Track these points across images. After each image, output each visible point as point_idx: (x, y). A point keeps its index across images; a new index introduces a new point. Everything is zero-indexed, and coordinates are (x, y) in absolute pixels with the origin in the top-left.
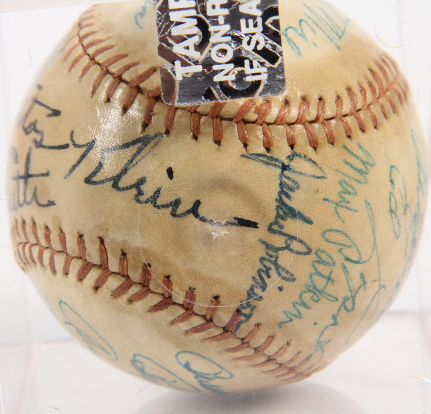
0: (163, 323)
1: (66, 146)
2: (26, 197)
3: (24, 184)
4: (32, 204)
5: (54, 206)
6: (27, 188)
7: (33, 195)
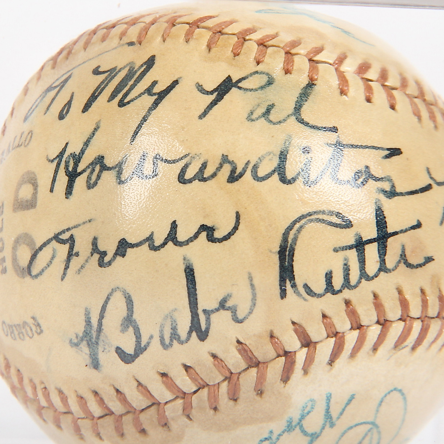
1: (428, 188)
2: (385, 264)
3: (380, 249)
4: (399, 268)
5: (432, 263)
6: (387, 251)
7: (401, 257)
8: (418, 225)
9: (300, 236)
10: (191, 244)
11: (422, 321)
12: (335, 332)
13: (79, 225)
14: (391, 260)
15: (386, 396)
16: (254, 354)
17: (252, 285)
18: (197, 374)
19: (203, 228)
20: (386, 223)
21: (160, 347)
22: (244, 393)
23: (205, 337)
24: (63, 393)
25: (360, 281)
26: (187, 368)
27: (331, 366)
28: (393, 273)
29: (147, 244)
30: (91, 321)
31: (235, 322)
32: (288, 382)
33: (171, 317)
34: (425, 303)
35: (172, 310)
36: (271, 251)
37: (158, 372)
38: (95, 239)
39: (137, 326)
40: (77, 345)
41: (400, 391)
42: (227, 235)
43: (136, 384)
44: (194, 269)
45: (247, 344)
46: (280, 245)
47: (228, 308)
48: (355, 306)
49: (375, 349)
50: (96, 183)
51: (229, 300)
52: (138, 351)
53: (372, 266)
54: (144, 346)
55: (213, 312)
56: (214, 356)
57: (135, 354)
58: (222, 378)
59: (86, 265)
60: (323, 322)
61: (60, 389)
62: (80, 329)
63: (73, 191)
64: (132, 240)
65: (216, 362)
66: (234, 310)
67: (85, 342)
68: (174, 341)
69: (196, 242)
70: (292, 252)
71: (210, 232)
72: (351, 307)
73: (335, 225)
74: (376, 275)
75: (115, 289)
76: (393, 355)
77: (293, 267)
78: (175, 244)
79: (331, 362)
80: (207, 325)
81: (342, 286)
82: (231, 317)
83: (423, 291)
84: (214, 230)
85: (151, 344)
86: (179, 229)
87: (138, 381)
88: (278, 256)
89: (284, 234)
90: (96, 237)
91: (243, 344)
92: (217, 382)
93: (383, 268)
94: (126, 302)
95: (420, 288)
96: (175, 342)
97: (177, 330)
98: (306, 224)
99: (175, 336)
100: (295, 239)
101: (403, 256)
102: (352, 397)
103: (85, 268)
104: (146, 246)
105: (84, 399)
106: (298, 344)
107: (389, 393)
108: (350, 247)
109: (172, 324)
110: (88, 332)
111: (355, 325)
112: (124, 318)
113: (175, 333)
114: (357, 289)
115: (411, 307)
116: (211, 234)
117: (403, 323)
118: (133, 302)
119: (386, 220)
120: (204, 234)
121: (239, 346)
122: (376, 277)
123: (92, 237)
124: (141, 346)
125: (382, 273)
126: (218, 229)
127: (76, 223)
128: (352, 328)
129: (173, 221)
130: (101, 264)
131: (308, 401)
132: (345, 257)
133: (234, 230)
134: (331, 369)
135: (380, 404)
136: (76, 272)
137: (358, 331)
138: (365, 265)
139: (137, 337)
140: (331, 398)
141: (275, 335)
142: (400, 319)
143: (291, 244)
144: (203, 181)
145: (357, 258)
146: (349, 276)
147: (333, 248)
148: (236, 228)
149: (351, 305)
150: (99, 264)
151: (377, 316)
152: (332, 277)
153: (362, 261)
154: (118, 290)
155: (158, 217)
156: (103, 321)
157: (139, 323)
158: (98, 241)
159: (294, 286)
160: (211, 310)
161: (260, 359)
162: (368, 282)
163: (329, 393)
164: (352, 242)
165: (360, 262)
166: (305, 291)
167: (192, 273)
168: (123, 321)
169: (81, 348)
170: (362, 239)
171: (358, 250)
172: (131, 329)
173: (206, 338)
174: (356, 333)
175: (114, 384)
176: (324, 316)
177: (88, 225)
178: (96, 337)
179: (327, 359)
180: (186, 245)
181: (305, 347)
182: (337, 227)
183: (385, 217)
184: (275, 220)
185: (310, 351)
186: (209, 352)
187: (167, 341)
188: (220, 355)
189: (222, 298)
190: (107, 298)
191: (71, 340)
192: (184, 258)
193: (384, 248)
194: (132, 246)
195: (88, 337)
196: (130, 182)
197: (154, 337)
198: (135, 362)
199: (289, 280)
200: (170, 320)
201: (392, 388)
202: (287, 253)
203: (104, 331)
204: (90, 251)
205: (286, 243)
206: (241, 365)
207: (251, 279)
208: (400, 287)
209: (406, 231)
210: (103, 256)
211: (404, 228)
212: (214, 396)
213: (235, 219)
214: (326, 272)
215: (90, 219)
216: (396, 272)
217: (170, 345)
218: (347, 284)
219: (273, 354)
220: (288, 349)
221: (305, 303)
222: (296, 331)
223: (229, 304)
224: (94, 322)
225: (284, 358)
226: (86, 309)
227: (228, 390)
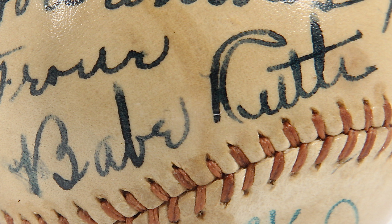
2: (323, 79)
3: (317, 64)
4: (338, 83)
5: (376, 72)
6: (325, 66)
7: (340, 71)
8: (359, 35)
9: (231, 58)
10: (121, 71)
11: (367, 132)
12: (273, 152)
13: (10, 52)
14: (329, 75)
15: (334, 208)
16: (191, 178)
17: (185, 111)
18: (135, 199)
19: (132, 54)
20: (323, 37)
21: (97, 174)
22: (184, 216)
23: (140, 163)
24: (8, 216)
25: (297, 98)
26: (125, 194)
27: (273, 185)
28: (333, 87)
29: (77, 71)
30: (27, 148)
31: (170, 148)
32: (228, 203)
33: (105, 144)
34: (368, 114)
35: (106, 138)
36: (202, 75)
37: (97, 197)
38: (26, 67)
39: (72, 153)
40: (16, 171)
41: (349, 201)
42: (156, 60)
43: (76, 209)
44: (124, 96)
45: (183, 168)
46: (211, 68)
47: (161, 134)
48: (293, 124)
49: (318, 165)
50: (24, 9)
51: (162, 126)
52: (75, 177)
53: (309, 83)
54: (81, 172)
55: (147, 137)
56: (151, 181)
57: (72, 181)
58: (161, 203)
59: (19, 93)
60: (260, 142)
61: (6, 211)
62: (18, 155)
63: (3, 17)
64: (62, 67)
65: (154, 188)
66: (167, 136)
67: (23, 169)
68: (110, 167)
69: (125, 69)
70: (224, 75)
71: (139, 58)
72: (289, 125)
73: (268, 44)
74: (315, 91)
75: (49, 116)
76: (337, 169)
77: (226, 90)
78: (104, 71)
79: (272, 182)
80: (141, 151)
81: (278, 106)
82: (165, 143)
83: (366, 102)
84: (143, 56)
85: (87, 171)
86: (108, 56)
87: (78, 207)
88: (209, 79)
89: (214, 57)
90: (27, 64)
91: (179, 168)
92: (155, 206)
93: (321, 83)
94: (60, 130)
95: (363, 99)
96: (111, 169)
97: (112, 156)
98: (237, 45)
99: (110, 162)
100: (227, 62)
101: (343, 70)
102: (298, 213)
103: (18, 95)
104: (75, 74)
105: (28, 222)
106: (236, 166)
107: (337, 205)
108: (285, 66)
109: (107, 151)
110: (26, 159)
111: (294, 143)
112: (59, 146)
113: (111, 160)
114: (295, 106)
115: (354, 120)
116: (140, 60)
117: (346, 137)
118: (66, 130)
119: (323, 33)
120: (133, 61)
121: (175, 171)
122: (314, 93)
123: (23, 65)
124: (77, 173)
125: (320, 89)
126: (147, 55)
127: (7, 50)
128: (292, 146)
129: (101, 47)
130: (34, 92)
131: (252, 219)
132: (280, 75)
133: (163, 55)
134: (272, 188)
135: (328, 217)
136: (10, 99)
137: (298, 148)
138: (301, 82)
139: (73, 164)
140: (275, 215)
141: (211, 159)
142: (343, 133)
143: (222, 67)
144: (130, 6)
145: (292, 76)
146: (285, 95)
147: (267, 68)
148: (165, 53)
149: (290, 124)
150: (31, 92)
151: (318, 132)
152: (267, 97)
153: (298, 78)
154: (51, 118)
155: (86, 44)
156: (39, 148)
157: (73, 150)
158: (29, 69)
159: (228, 108)
160: (144, 136)
161: (198, 183)
162: (306, 99)
163: (273, 211)
164: (287, 60)
165: (296, 80)
166: (240, 113)
167: (123, 100)
168: (58, 149)
169: (20, 174)
170: (297, 56)
171: (294, 68)
172: (67, 156)
173: (142, 164)
174: (296, 151)
175: (55, 209)
176: (261, 136)
177: (18, 52)
178: (33, 164)
179: (267, 178)
180: (116, 72)
181: (244, 168)
182: (270, 46)
183: (321, 31)
184: (205, 42)
185: (249, 172)
186: (145, 178)
187: (103, 168)
188: (157, 180)
189: (154, 124)
190: (41, 125)
191: (10, 166)
192: (114, 85)
193: (321, 64)
194: (62, 74)
195: (26, 163)
196: (57, 8)
197: (90, 164)
198: (73, 188)
199: (222, 103)
200: (104, 147)
201: (340, 200)
202: (219, 75)
203: (41, 158)
204: (22, 78)
205: (218, 66)
206: (178, 189)
207: (183, 104)
208: (340, 101)
209: (345, 43)
210: (34, 83)
211: (342, 40)
212: (155, 220)
213: (164, 43)
214: (261, 92)
215: (20, 46)
216: (335, 87)
217: (106, 171)
218: (283, 103)
219: (211, 177)
220: (225, 171)
221: (240, 124)
222: (232, 153)
223: (162, 130)
224: (31, 148)
225: (222, 181)
226: (22, 136)
227: (168, 214)
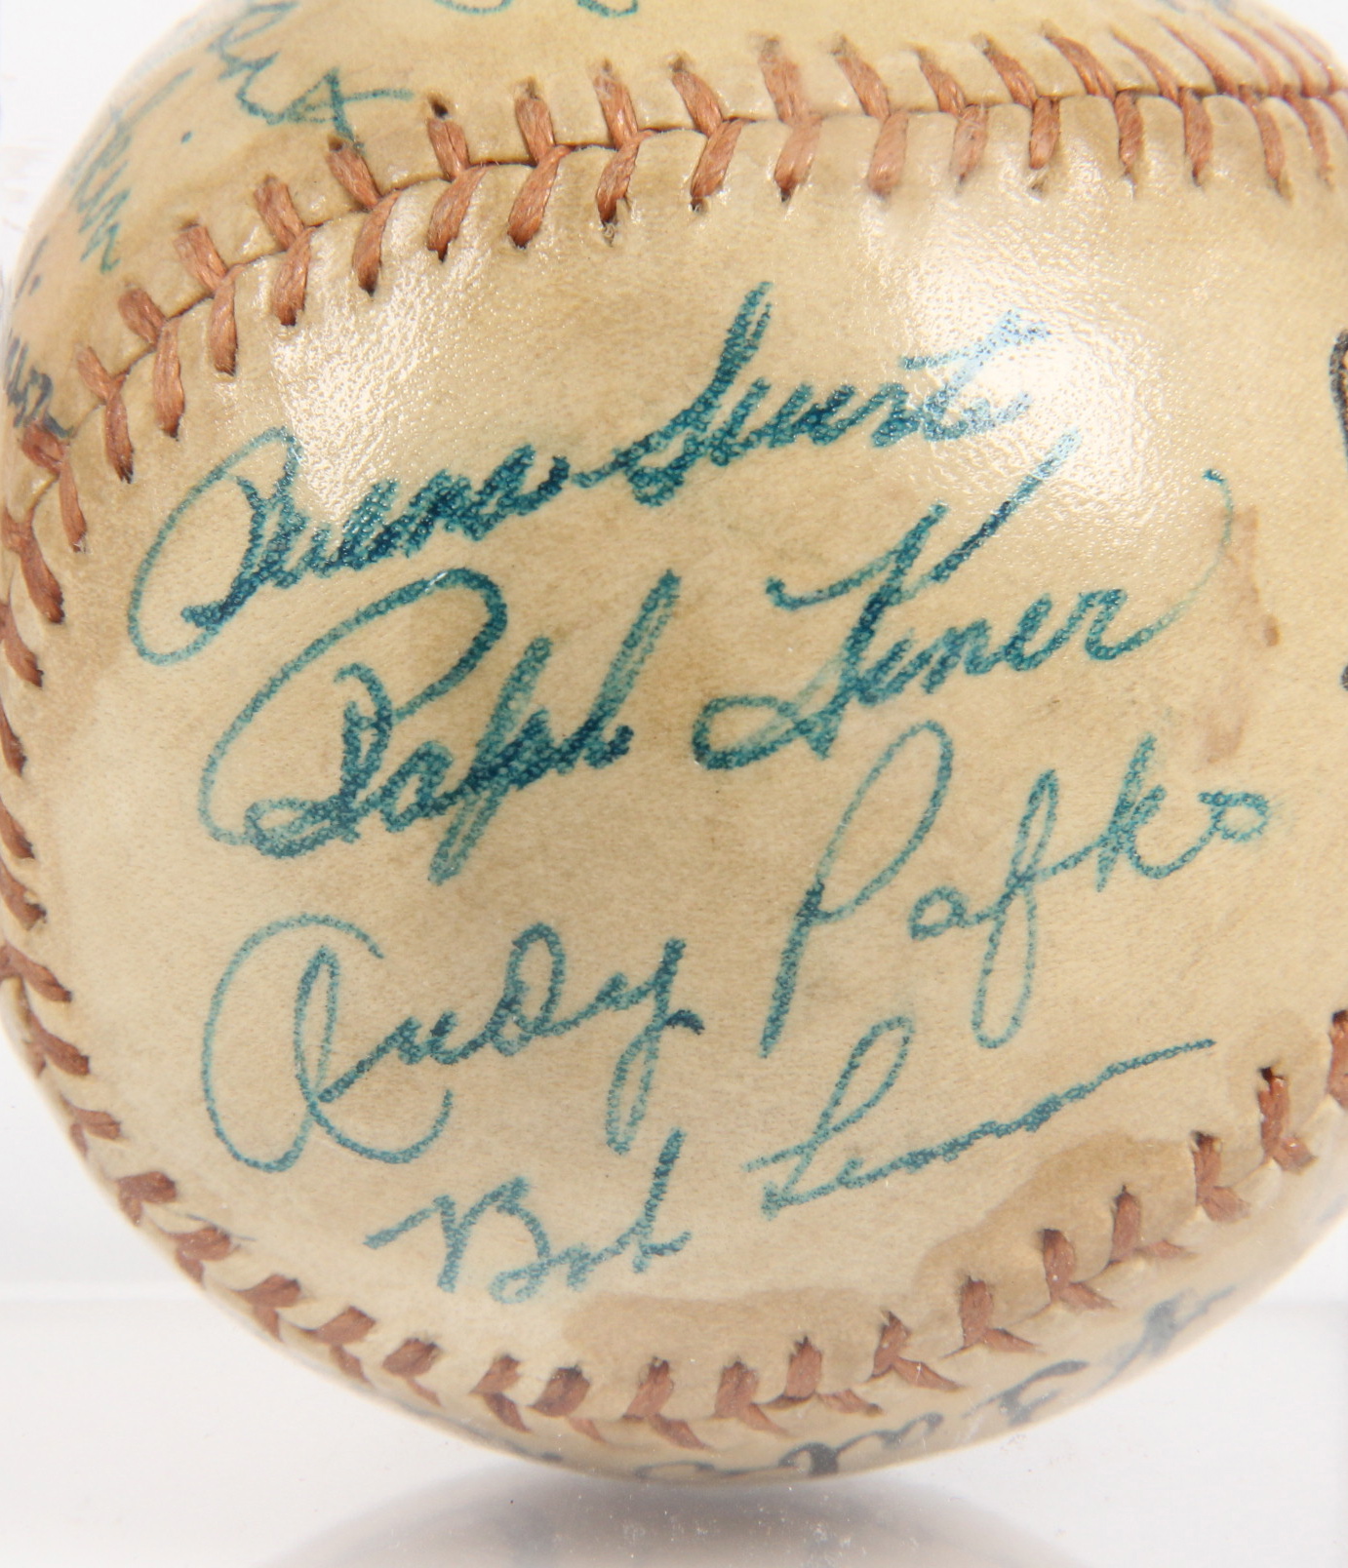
0: (40, 715)
32: (566, 1367)
102: (373, 1242)
131: (511, 1304)
140: (440, 1277)
163: (446, 1291)
